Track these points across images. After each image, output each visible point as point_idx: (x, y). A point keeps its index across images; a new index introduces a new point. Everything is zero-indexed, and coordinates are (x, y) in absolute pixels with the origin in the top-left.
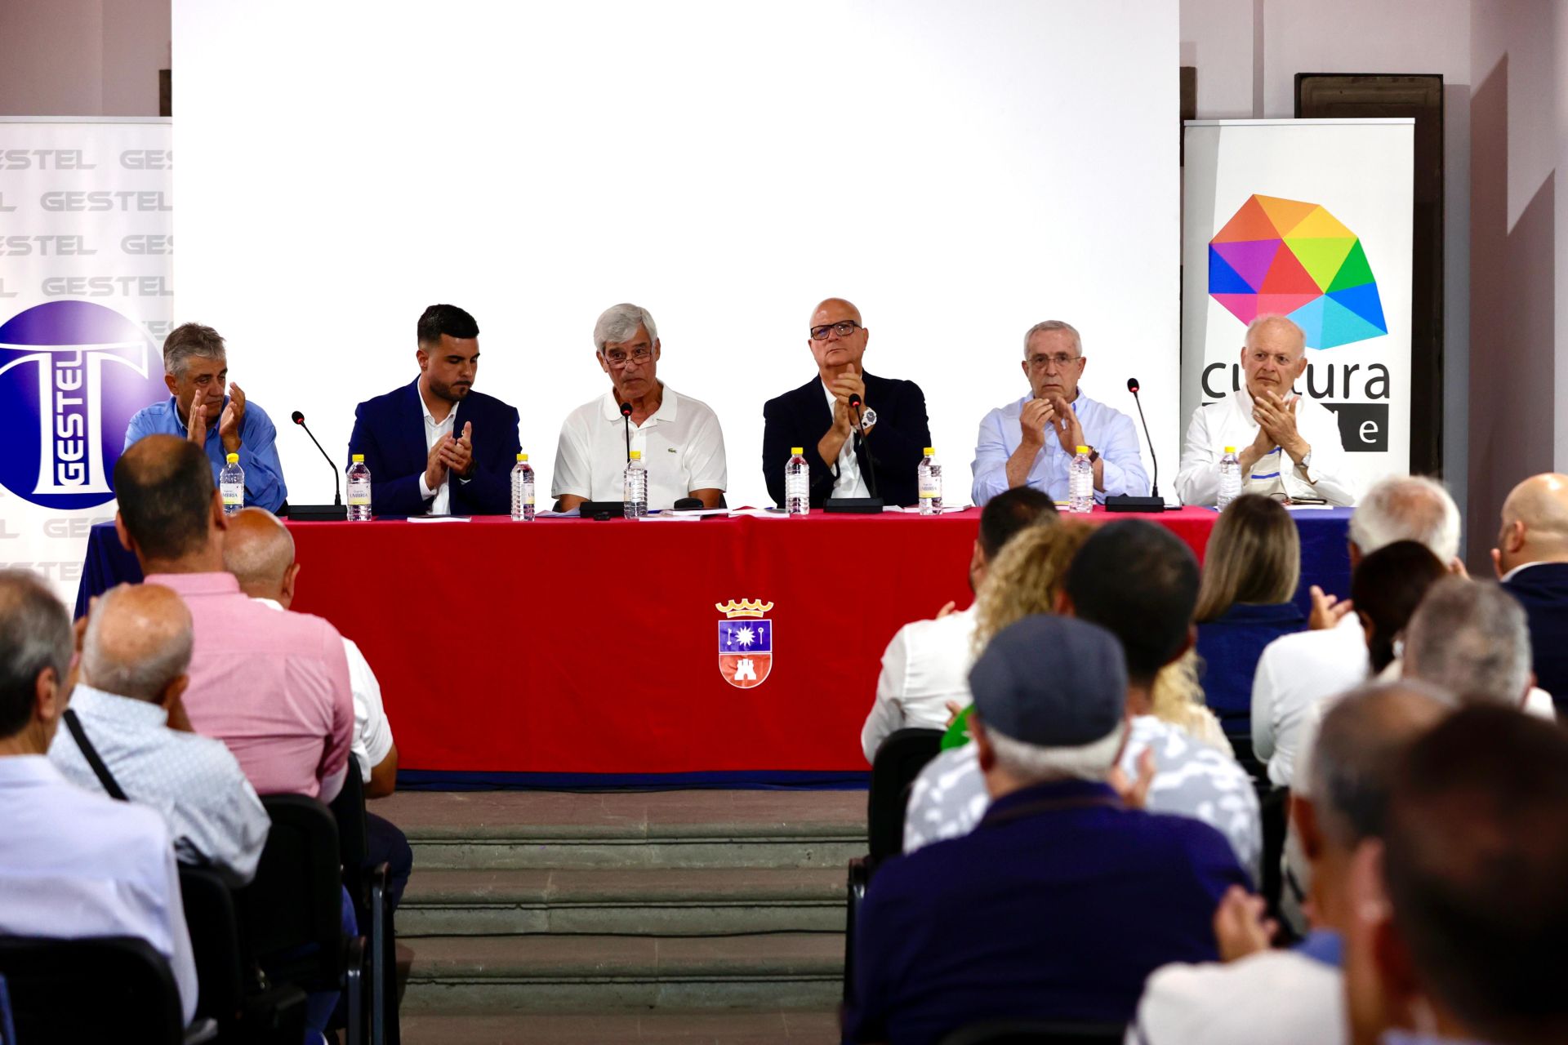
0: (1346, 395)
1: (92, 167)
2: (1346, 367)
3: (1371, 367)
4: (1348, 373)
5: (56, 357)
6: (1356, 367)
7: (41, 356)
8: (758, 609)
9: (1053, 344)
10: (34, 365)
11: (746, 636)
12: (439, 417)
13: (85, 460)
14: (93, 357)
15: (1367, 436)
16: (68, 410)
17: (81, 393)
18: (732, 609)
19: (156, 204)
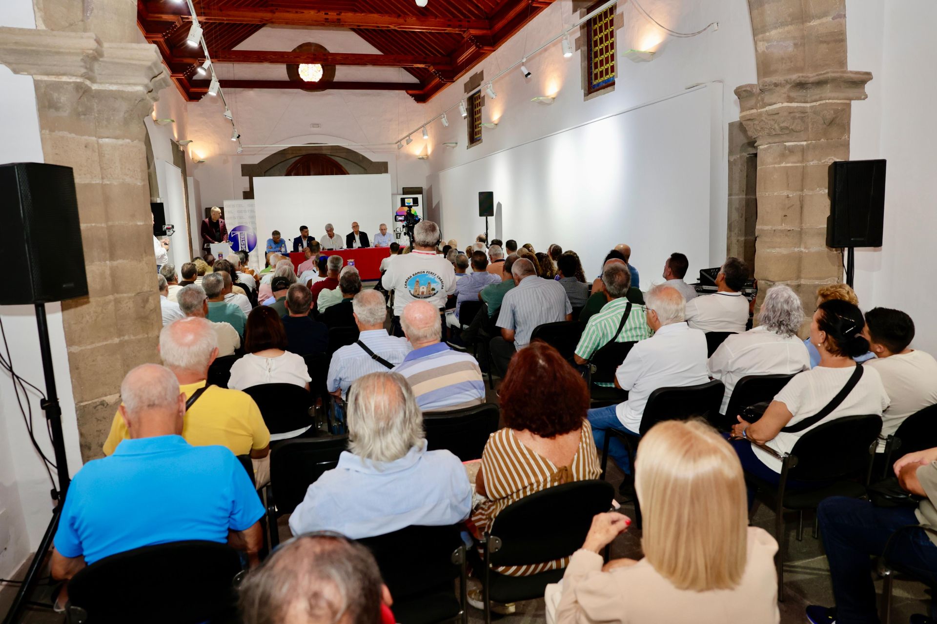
5: (240, 233)
7: (238, 233)
8: (352, 260)
9: (383, 227)
10: (237, 235)
11: (351, 264)
12: (305, 240)
13: (245, 247)
14: (245, 233)
16: (243, 240)
17: (244, 238)
18: (349, 261)
19: (253, 211)
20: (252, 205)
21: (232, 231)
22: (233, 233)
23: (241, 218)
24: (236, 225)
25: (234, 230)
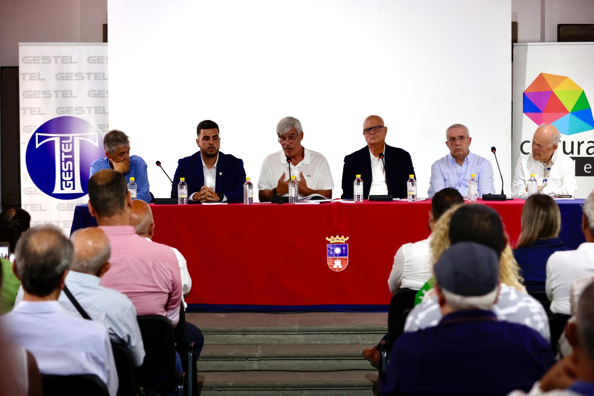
0: (579, 153)
1: (76, 63)
2: (579, 142)
3: (589, 142)
4: (579, 144)
5: (62, 139)
6: (583, 142)
7: (55, 138)
8: (343, 239)
9: (458, 133)
10: (53, 141)
11: (338, 251)
12: (210, 166)
13: (73, 180)
14: (76, 138)
15: (587, 170)
16: (67, 160)
17: (72, 153)
18: (332, 240)
19: (101, 77)
20: (101, 60)
21: (39, 131)
22: (41, 139)
23: (65, 94)
24: (51, 115)
25: (44, 128)
